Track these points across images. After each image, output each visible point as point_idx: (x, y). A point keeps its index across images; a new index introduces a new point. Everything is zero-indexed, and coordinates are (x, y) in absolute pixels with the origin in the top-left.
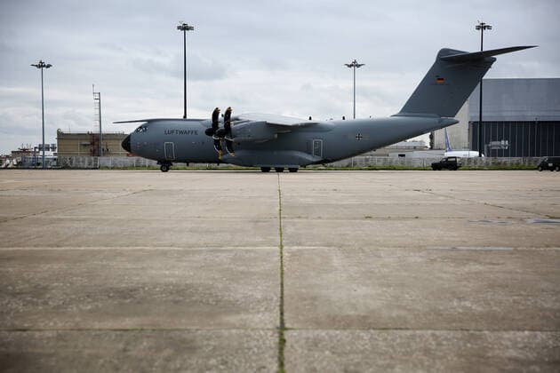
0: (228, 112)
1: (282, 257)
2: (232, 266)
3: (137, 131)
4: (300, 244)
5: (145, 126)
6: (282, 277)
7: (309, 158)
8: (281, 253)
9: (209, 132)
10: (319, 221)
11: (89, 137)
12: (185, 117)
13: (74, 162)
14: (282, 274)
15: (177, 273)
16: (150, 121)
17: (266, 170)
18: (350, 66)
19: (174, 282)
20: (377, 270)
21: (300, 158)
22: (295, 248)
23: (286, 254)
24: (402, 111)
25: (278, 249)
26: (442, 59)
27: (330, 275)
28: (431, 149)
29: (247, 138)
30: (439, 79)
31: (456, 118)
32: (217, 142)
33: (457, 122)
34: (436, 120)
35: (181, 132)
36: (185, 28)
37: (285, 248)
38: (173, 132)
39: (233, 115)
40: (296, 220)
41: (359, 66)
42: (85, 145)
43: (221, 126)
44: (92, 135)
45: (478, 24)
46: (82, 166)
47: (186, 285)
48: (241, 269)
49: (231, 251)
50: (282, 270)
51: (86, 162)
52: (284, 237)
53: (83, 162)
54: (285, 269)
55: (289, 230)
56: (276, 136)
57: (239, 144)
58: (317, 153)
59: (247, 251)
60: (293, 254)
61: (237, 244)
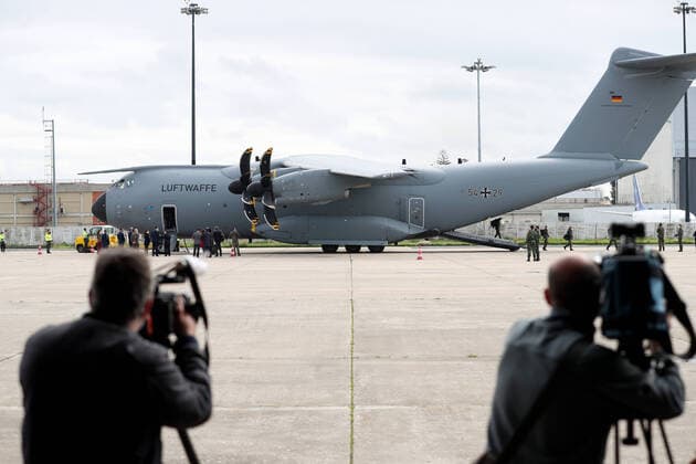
0: (267, 156)
1: (352, 421)
2: (295, 434)
3: (116, 185)
4: (374, 402)
5: (130, 178)
6: (352, 448)
7: (404, 229)
8: (352, 415)
9: (236, 188)
10: (405, 363)
11: (32, 190)
12: (194, 162)
13: (12, 235)
14: (352, 443)
15: (235, 442)
16: (137, 170)
17: (330, 249)
18: (472, 69)
19: (235, 454)
20: (459, 438)
21: (388, 230)
22: (368, 408)
23: (357, 418)
24: (555, 149)
25: (348, 409)
26: (619, 65)
27: (405, 444)
28: (614, 203)
29: (299, 198)
30: (614, 97)
31: (644, 161)
32: (249, 208)
33: (645, 168)
34: (612, 164)
35: (189, 188)
36: (194, 11)
37: (357, 407)
38: (174, 187)
39: (274, 159)
40: (374, 362)
41: (485, 69)
42: (24, 203)
43: (256, 178)
44: (38, 186)
45: (678, 5)
46: (25, 243)
47: (249, 457)
48: (306, 437)
49: (292, 413)
50: (352, 440)
51: (32, 235)
52: (356, 392)
53: (27, 235)
54: (355, 437)
55: (363, 380)
56: (347, 193)
57: (285, 207)
58: (416, 219)
59: (311, 413)
60: (365, 417)
61: (297, 402)
